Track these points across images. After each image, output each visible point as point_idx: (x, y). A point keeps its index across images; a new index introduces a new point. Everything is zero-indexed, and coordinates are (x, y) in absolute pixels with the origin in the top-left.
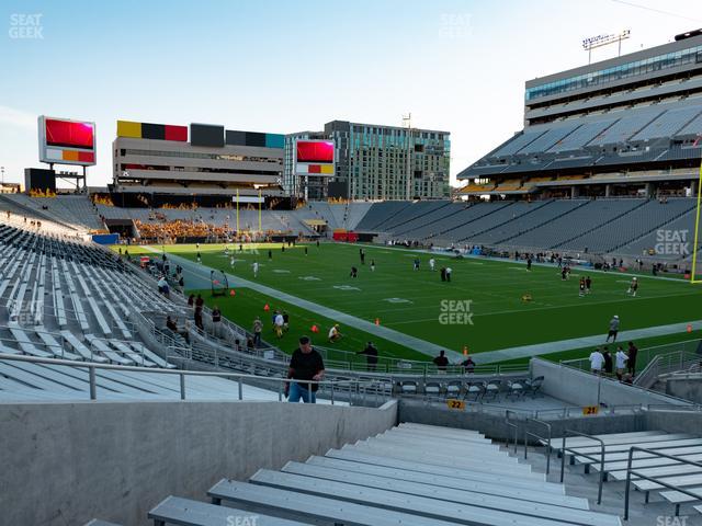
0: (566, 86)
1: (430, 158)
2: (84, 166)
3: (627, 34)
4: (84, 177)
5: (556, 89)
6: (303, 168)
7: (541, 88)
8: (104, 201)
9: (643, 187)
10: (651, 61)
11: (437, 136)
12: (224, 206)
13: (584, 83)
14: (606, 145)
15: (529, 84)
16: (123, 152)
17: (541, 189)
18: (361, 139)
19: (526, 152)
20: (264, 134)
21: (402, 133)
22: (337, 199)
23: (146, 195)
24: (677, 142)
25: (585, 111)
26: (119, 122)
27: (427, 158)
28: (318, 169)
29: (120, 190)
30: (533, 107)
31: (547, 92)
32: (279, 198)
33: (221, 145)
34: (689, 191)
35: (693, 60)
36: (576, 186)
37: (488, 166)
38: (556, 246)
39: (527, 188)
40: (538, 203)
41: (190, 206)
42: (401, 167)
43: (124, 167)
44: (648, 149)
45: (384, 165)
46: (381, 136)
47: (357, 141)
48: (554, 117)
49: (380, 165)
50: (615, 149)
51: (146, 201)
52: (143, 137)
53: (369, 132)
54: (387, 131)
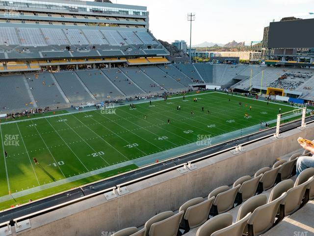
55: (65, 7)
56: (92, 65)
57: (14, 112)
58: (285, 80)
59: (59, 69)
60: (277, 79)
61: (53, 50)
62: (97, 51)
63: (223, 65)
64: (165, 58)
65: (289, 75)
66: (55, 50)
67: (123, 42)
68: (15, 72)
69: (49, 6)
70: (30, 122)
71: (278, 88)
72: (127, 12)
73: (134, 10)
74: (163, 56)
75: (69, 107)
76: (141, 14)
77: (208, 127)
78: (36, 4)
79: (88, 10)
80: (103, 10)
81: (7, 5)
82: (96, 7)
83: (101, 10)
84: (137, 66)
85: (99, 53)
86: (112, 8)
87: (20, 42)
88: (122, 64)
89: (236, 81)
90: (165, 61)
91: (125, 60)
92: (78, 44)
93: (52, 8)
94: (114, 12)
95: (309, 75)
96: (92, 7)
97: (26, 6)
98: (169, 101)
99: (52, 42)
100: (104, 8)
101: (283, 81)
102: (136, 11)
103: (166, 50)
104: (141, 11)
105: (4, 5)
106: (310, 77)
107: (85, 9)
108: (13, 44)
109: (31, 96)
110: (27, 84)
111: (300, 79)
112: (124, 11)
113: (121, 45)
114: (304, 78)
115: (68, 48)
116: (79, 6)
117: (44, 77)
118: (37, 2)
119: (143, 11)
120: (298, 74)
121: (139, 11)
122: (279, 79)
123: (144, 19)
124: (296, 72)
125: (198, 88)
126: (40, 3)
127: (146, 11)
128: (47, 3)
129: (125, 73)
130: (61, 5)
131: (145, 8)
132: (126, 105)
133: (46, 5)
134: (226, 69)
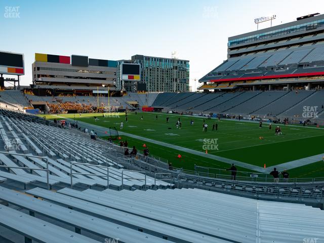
0: (247, 40)
1: (180, 72)
2: (18, 76)
3: (274, 17)
4: (18, 81)
5: (242, 41)
6: (126, 77)
7: (235, 40)
8: (29, 93)
9: (286, 86)
10: (286, 29)
11: (183, 62)
12: (88, 95)
13: (255, 38)
14: (268, 67)
15: (230, 39)
16: (38, 69)
17: (239, 87)
18: (149, 63)
19: (230, 70)
20: (107, 61)
21: (167, 61)
22: (142, 92)
23: (50, 90)
24: (300, 66)
25: (256, 51)
26: (36, 54)
27: (179, 72)
28: (132, 77)
29: (37, 87)
30: (232, 49)
31: (238, 42)
32: (115, 91)
33: (86, 65)
34: (307, 88)
35: (305, 29)
36: (255, 85)
37: (213, 76)
38: (252, 113)
39: (232, 86)
40: (237, 93)
41: (72, 95)
42: (167, 77)
43: (39, 76)
44: (288, 68)
45: (159, 76)
46: (158, 62)
47: (147, 64)
48: (241, 54)
49: (158, 76)
50: (272, 69)
51: (50, 93)
52: (48, 61)
53: (152, 60)
54: (161, 60)
55: (303, 27)
93: (291, 32)
97: (270, 36)
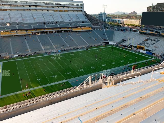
55: (43, 3)
56: (55, 31)
57: (21, 54)
58: (147, 41)
59: (40, 33)
60: (143, 41)
61: (38, 25)
62: (58, 25)
63: (119, 31)
64: (90, 28)
65: (149, 39)
66: (39, 24)
67: (71, 20)
68: (21, 35)
69: (36, 2)
70: (28, 60)
71: (142, 46)
72: (73, 4)
73: (77, 3)
74: (90, 27)
75: (44, 52)
76: (80, 5)
77: (103, 65)
78: (30, 2)
79: (54, 4)
80: (61, 4)
81: (17, 3)
82: (58, 2)
83: (60, 4)
84: (77, 32)
85: (58, 26)
86: (65, 3)
87: (23, 21)
88: (69, 31)
89: (124, 41)
90: (90, 29)
91: (71, 29)
92: (49, 21)
93: (37, 3)
94: (66, 5)
95: (158, 40)
96: (56, 2)
97: (26, 3)
98: (89, 50)
99: (37, 20)
100: (61, 2)
101: (145, 42)
102: (78, 3)
103: (91, 24)
104: (80, 4)
105: (16, 3)
106: (159, 41)
107: (53, 4)
108: (20, 22)
109: (28, 47)
110: (26, 41)
111: (154, 41)
112: (71, 4)
113: (69, 21)
114: (156, 41)
115: (44, 23)
116: (50, 2)
117: (34, 37)
118: (30, 1)
119: (81, 4)
120: (153, 39)
121: (79, 3)
122: (144, 41)
123: (81, 8)
124: (153, 38)
125: (105, 44)
126: (32, 1)
127: (82, 4)
128: (35, 1)
129: (70, 35)
130: (41, 2)
131: (82, 2)
132: (70, 52)
133: (35, 2)
134: (120, 33)
